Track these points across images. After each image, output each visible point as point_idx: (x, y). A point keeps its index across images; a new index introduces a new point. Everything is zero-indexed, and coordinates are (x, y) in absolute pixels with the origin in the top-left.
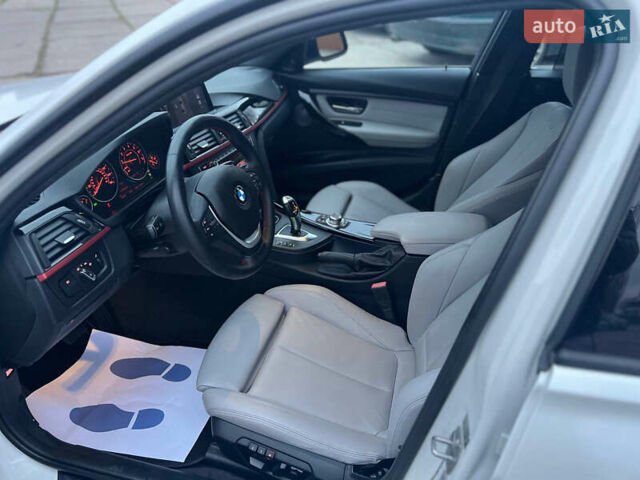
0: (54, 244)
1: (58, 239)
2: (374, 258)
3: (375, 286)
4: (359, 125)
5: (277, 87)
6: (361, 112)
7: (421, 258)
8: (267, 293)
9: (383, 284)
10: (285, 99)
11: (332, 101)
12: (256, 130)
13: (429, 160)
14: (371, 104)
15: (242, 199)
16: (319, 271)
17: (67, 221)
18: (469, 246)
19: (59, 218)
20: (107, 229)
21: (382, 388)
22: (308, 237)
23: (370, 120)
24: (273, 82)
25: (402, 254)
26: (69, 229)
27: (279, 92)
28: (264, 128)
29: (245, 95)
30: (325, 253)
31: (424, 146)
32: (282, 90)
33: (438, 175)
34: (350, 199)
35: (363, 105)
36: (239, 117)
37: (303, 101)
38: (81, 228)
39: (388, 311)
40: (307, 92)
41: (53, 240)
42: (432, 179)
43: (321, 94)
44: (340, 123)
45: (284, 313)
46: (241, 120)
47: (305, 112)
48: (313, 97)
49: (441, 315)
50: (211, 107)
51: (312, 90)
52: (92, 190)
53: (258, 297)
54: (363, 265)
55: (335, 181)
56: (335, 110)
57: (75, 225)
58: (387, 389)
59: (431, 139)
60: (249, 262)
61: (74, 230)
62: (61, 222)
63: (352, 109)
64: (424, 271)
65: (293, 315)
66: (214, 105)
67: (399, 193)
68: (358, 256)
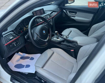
0: (9, 39)
1: (10, 38)
2: (72, 45)
3: (71, 50)
4: (75, 17)
5: (59, 9)
6: (75, 15)
7: (81, 46)
8: (51, 49)
9: (73, 50)
10: (60, 11)
11: (70, 12)
12: (53, 18)
13: (89, 25)
14: (78, 13)
15: (44, 33)
16: (61, 46)
17: (12, 35)
18: (91, 46)
19: (10, 34)
20: (19, 36)
21: (70, 71)
22: (60, 39)
23: (77, 16)
24: (58, 8)
25: (78, 45)
26: (12, 36)
27: (59, 10)
28: (55, 17)
29: (52, 11)
30: (62, 43)
31: (88, 22)
32: (60, 10)
33: (90, 28)
34: (71, 31)
35: (76, 13)
36: (49, 15)
37: (64, 12)
38: (14, 36)
39: (74, 55)
40: (65, 10)
41: (8, 38)
42: (89, 29)
43: (68, 11)
44: (71, 16)
45: (53, 53)
46: (50, 16)
47: (64, 14)
48: (66, 11)
49: (83, 59)
50: (44, 13)
51: (66, 10)
52: (18, 29)
53: (49, 49)
54: (69, 46)
55: (69, 28)
56: (70, 14)
57: (13, 35)
58: (71, 71)
59: (89, 21)
60: (47, 43)
61: (13, 36)
62: (10, 35)
63: (74, 14)
64: (81, 49)
65: (55, 54)
66: (45, 13)
67: (81, 31)
68: (69, 44)
